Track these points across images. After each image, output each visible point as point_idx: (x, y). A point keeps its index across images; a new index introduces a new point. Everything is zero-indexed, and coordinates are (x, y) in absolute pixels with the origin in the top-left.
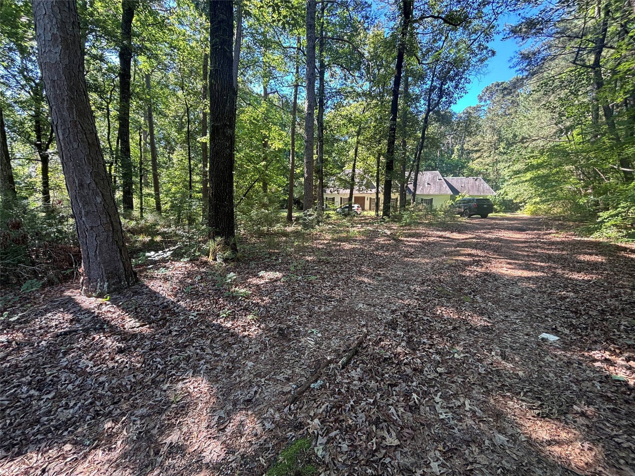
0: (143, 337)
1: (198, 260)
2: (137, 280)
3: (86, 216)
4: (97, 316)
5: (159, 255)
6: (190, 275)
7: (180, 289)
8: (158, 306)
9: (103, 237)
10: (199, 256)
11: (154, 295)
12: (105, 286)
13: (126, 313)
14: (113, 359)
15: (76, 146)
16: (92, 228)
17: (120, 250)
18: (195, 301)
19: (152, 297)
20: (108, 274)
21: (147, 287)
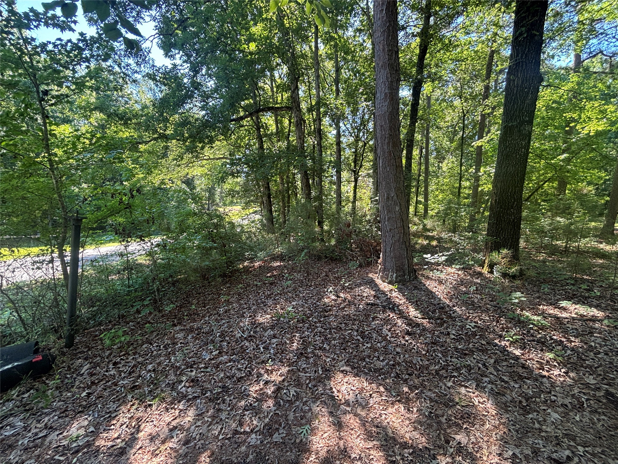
0: (424, 329)
1: (471, 269)
2: (416, 277)
3: (388, 221)
4: (390, 299)
5: (434, 258)
6: (462, 282)
7: (454, 295)
8: (435, 305)
9: (397, 238)
10: (473, 265)
11: (430, 294)
12: (394, 276)
13: (410, 303)
14: (404, 337)
15: (388, 170)
16: (390, 229)
17: (407, 250)
18: (471, 312)
19: (429, 295)
20: (397, 267)
21: (425, 285)
